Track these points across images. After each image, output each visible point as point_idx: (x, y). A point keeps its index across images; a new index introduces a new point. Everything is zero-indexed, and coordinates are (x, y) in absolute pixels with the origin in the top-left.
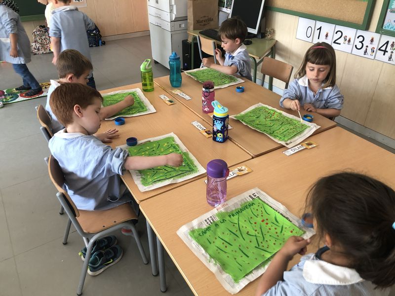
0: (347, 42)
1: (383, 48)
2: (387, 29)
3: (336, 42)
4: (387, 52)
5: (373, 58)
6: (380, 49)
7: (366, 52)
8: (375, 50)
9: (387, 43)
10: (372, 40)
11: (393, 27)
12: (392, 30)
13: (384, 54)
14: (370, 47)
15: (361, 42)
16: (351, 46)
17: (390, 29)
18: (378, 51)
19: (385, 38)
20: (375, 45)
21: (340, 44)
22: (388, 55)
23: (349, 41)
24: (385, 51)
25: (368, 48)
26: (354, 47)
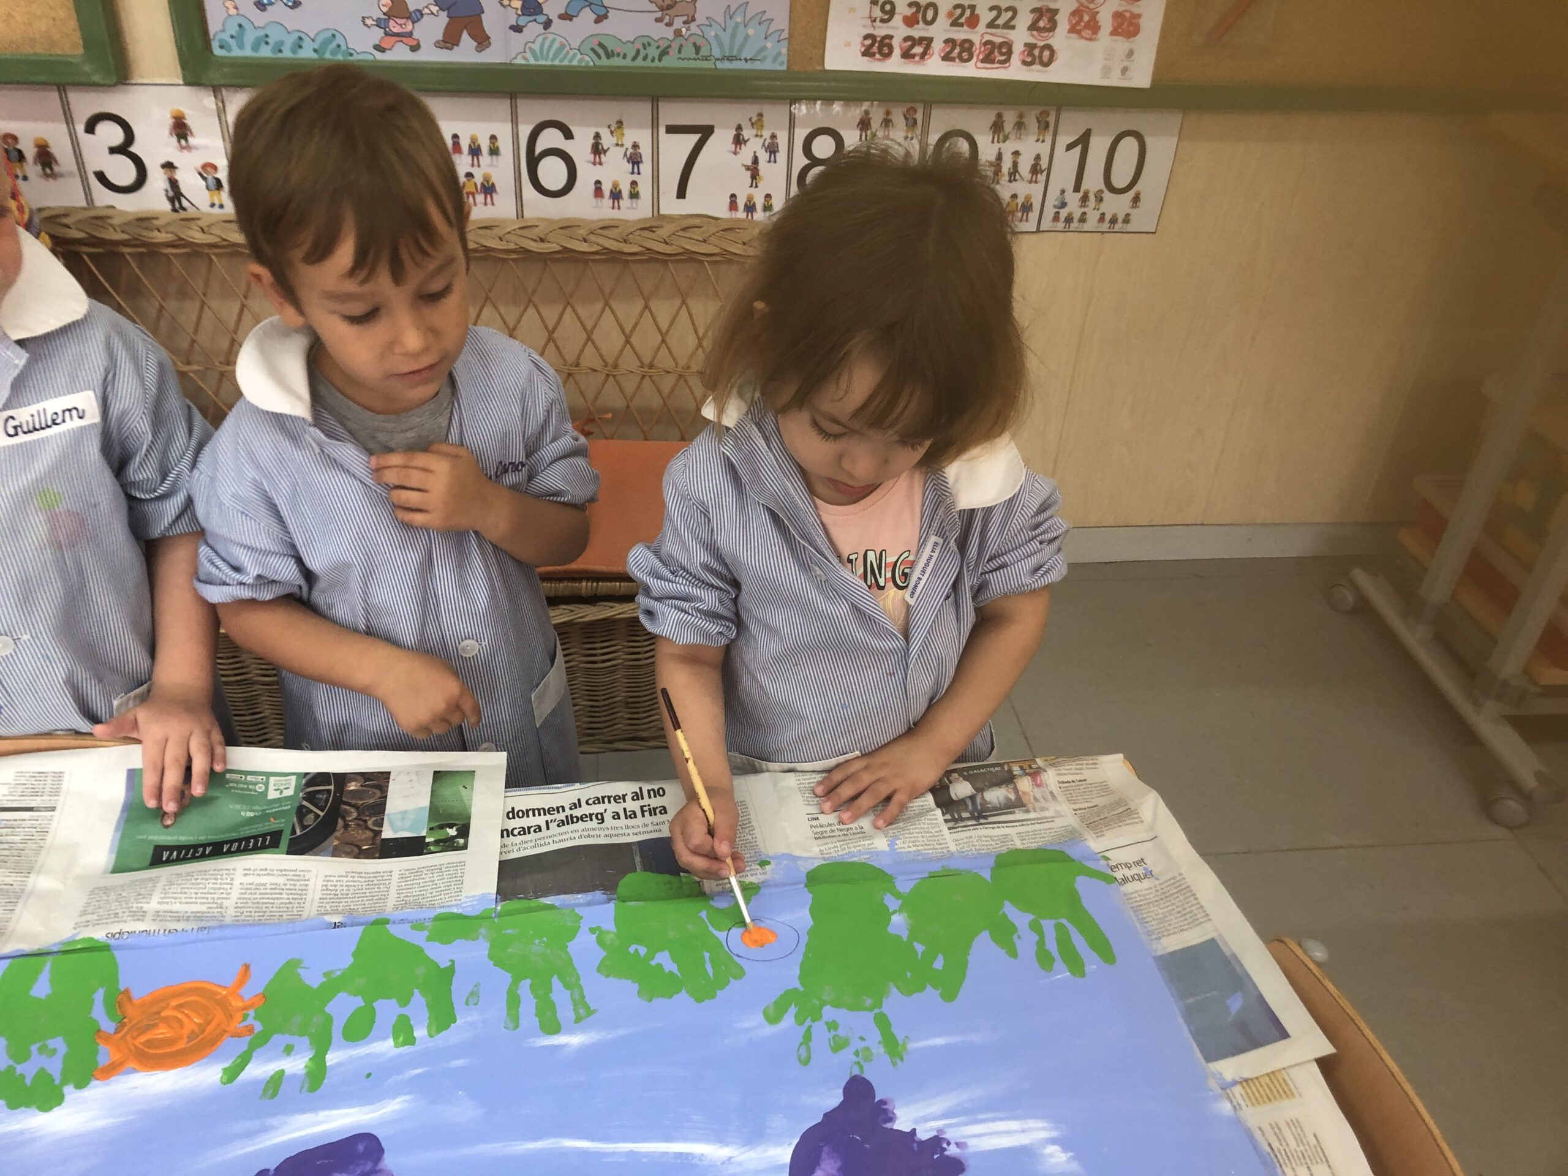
2: (236, 52)
7: (177, 198)
10: (181, 129)
11: (265, 39)
12: (266, 52)
14: (188, 164)
15: (123, 149)
16: (68, 186)
17: (256, 47)
20: (210, 149)
25: (179, 176)
26: (94, 182)
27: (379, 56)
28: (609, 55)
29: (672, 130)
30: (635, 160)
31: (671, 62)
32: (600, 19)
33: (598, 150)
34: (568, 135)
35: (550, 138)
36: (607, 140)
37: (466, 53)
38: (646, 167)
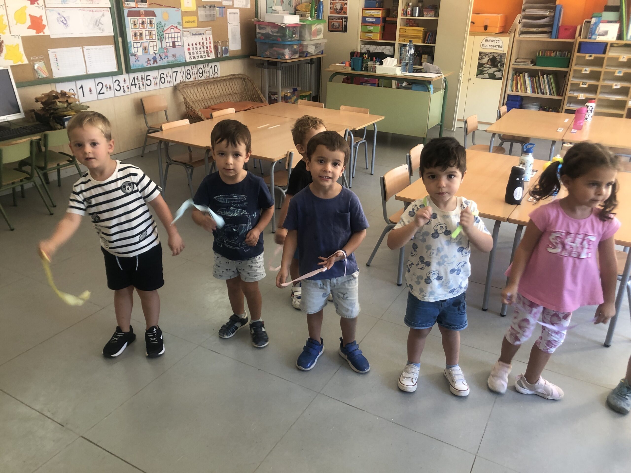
0: (108, 89)
1: (133, 83)
2: (133, 68)
3: (101, 92)
4: (136, 84)
5: (130, 93)
6: (132, 85)
7: (124, 91)
8: (129, 87)
9: (134, 78)
10: (125, 81)
11: (136, 66)
12: (136, 68)
13: (135, 87)
14: (125, 86)
15: (118, 85)
16: (112, 91)
18: (131, 86)
19: (132, 76)
20: (128, 83)
21: (104, 93)
22: (137, 86)
23: (110, 88)
24: (135, 85)
25: (124, 88)
26: (115, 90)
27: (147, 66)
28: (169, 63)
29: (174, 72)
30: (171, 77)
31: (175, 63)
32: (168, 58)
33: (167, 76)
34: (164, 75)
35: (162, 75)
36: (168, 75)
37: (155, 65)
38: (172, 78)
